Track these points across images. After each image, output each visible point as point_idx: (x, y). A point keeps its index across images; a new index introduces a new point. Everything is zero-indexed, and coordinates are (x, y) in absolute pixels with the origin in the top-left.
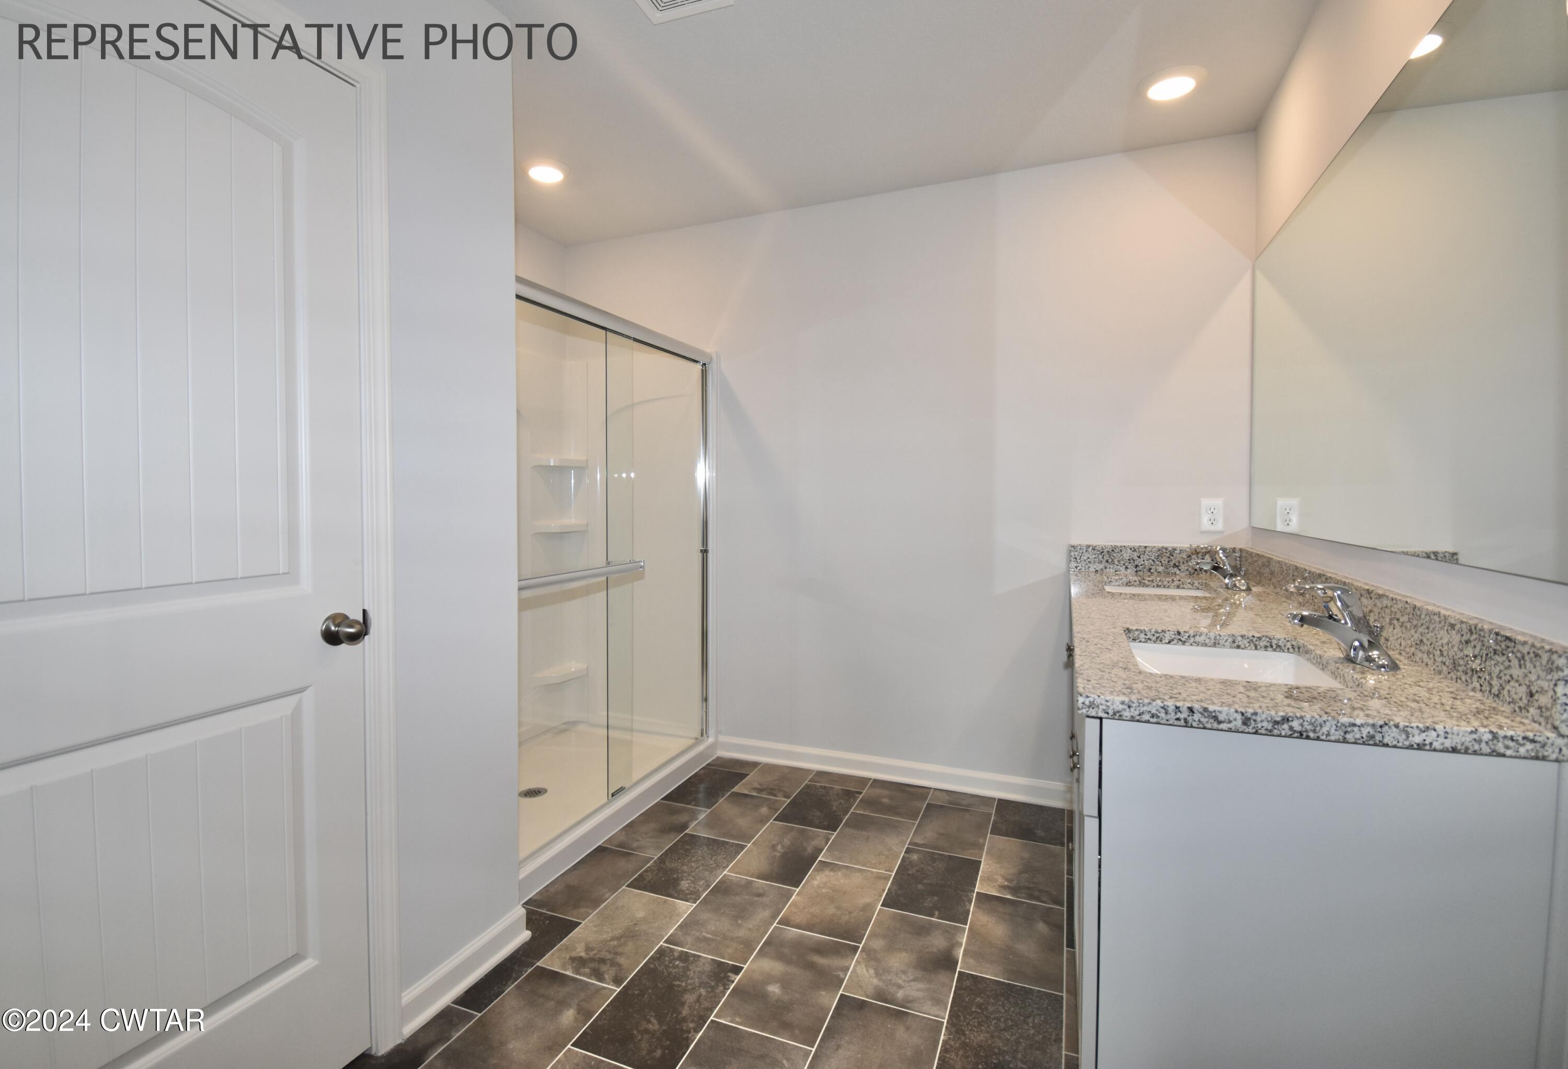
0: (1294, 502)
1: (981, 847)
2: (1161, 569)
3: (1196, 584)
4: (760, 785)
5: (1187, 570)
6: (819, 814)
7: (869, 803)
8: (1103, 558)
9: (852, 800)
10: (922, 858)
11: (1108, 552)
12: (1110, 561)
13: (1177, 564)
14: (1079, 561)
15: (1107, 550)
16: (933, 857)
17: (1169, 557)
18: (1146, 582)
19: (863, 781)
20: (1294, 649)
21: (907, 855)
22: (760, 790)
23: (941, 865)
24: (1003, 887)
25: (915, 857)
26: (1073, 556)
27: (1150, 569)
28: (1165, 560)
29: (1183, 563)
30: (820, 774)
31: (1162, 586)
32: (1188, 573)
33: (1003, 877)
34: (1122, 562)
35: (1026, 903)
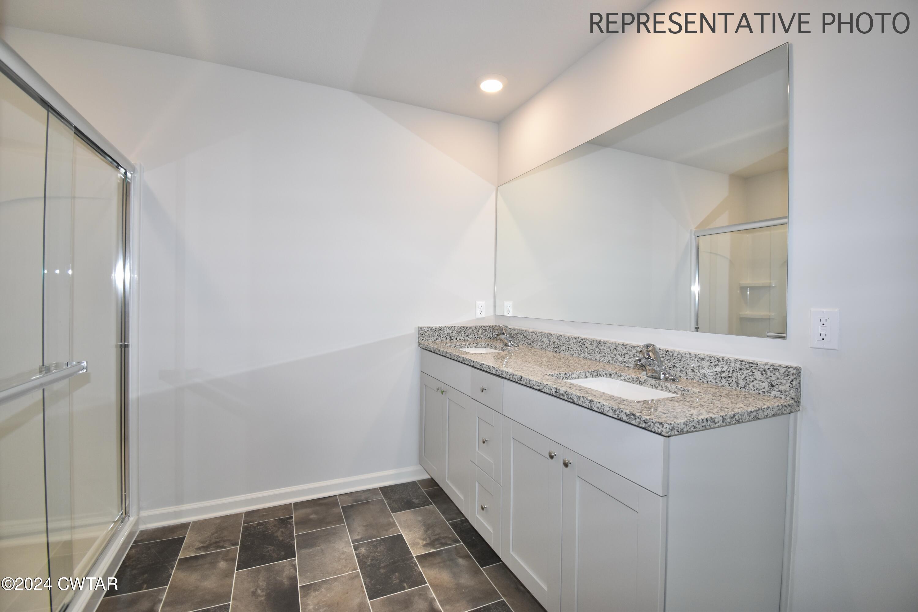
0: (511, 303)
1: (393, 524)
2: (461, 338)
3: (483, 345)
4: (202, 543)
5: (472, 338)
6: (273, 548)
7: (303, 522)
8: (436, 334)
9: (289, 526)
10: (368, 549)
11: (438, 330)
12: (439, 335)
13: (468, 335)
14: (424, 336)
15: (437, 329)
16: (374, 545)
17: (465, 332)
18: (463, 345)
19: (287, 507)
20: (606, 375)
21: (357, 552)
22: (206, 548)
23: (381, 548)
24: (425, 546)
25: (363, 550)
26: (421, 334)
27: (457, 338)
28: (463, 333)
29: (470, 334)
30: (249, 514)
31: (469, 347)
32: (472, 339)
33: (421, 539)
34: (444, 335)
35: (443, 550)
